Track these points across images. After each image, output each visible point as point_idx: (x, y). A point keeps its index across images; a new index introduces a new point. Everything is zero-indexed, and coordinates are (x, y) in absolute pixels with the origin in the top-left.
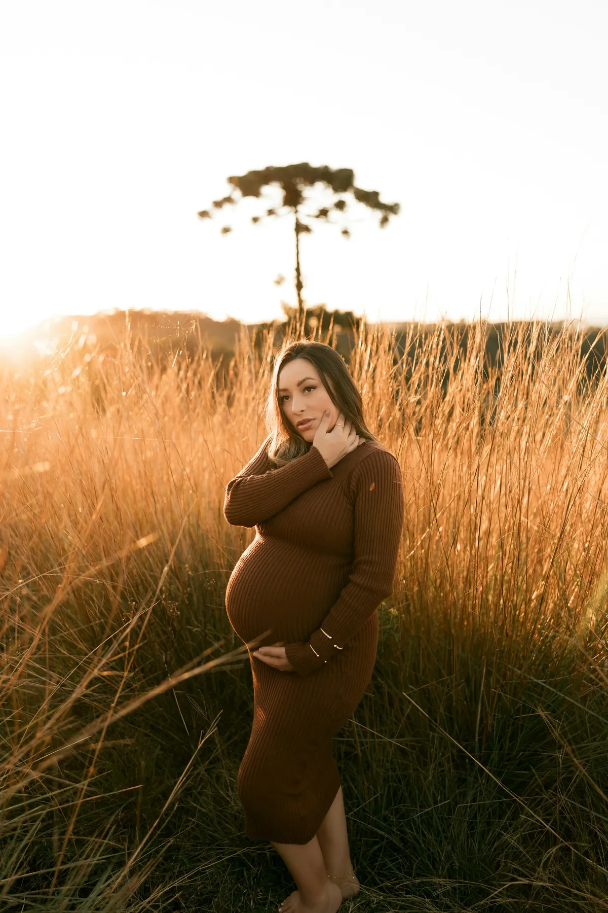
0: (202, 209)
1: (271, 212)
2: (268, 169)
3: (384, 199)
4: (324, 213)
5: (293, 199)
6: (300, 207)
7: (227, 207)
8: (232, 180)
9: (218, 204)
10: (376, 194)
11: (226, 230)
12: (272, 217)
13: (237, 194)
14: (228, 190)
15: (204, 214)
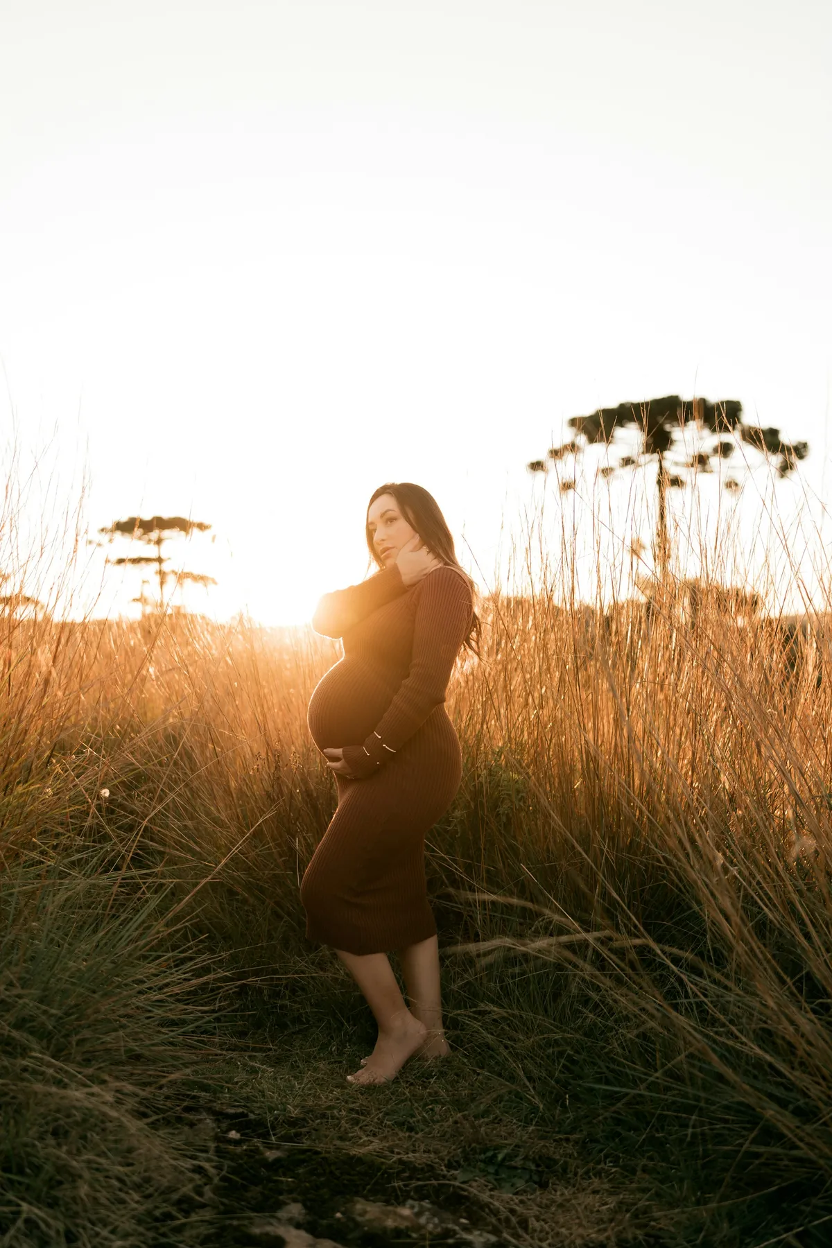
0: (534, 460)
1: (628, 461)
2: (622, 406)
3: (786, 438)
4: (702, 460)
5: (659, 442)
6: (667, 454)
7: (569, 457)
8: (573, 422)
9: (556, 454)
10: (773, 433)
11: (567, 486)
12: (629, 468)
13: (582, 440)
14: (568, 435)
15: (537, 466)
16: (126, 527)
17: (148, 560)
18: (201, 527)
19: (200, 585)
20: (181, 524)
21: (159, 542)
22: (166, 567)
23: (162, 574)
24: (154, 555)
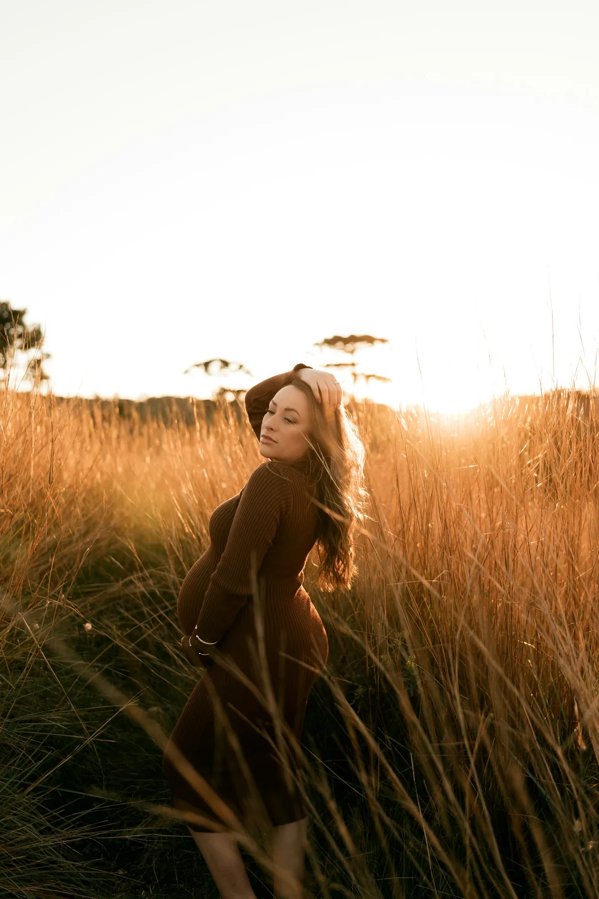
16: (332, 342)
17: (346, 365)
18: (383, 341)
19: (380, 382)
20: (369, 340)
21: (352, 352)
22: (357, 370)
23: (355, 375)
24: (349, 362)
